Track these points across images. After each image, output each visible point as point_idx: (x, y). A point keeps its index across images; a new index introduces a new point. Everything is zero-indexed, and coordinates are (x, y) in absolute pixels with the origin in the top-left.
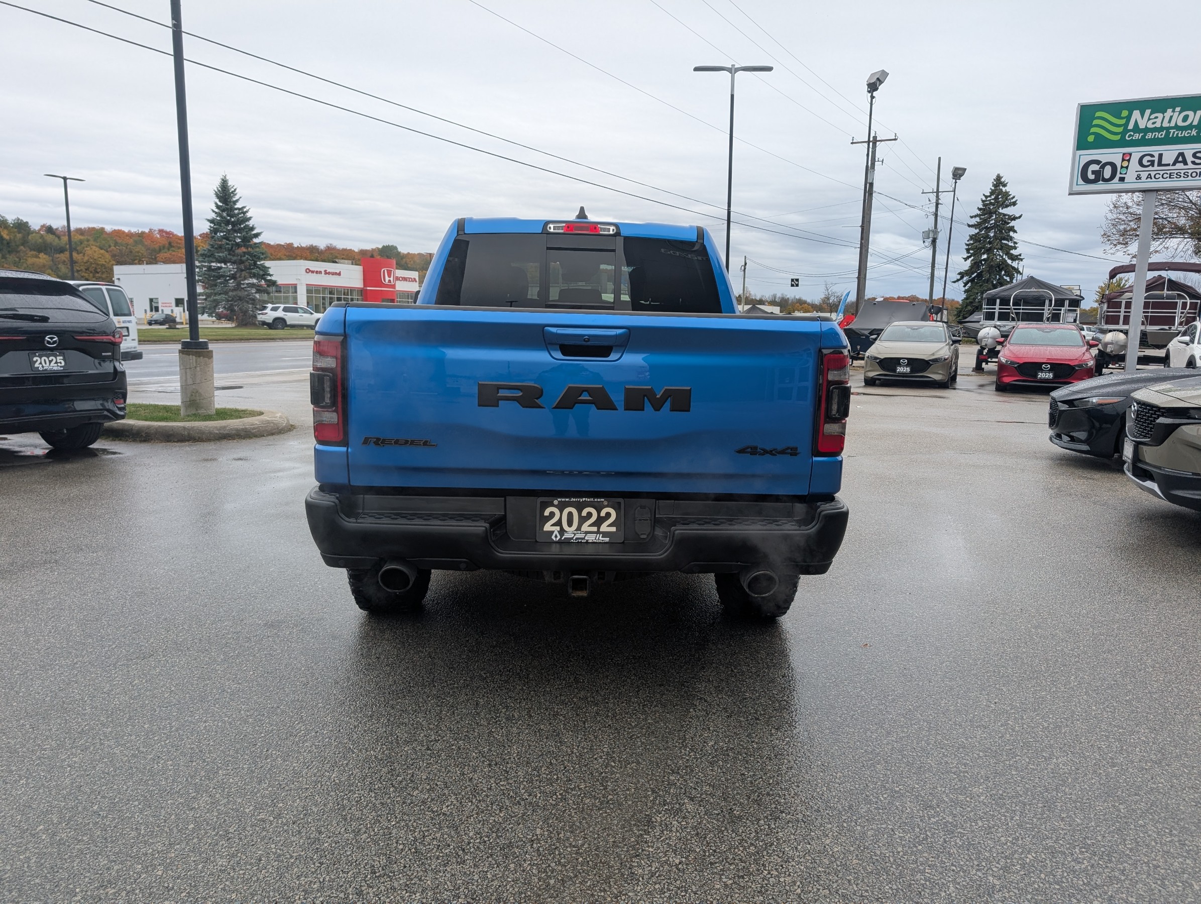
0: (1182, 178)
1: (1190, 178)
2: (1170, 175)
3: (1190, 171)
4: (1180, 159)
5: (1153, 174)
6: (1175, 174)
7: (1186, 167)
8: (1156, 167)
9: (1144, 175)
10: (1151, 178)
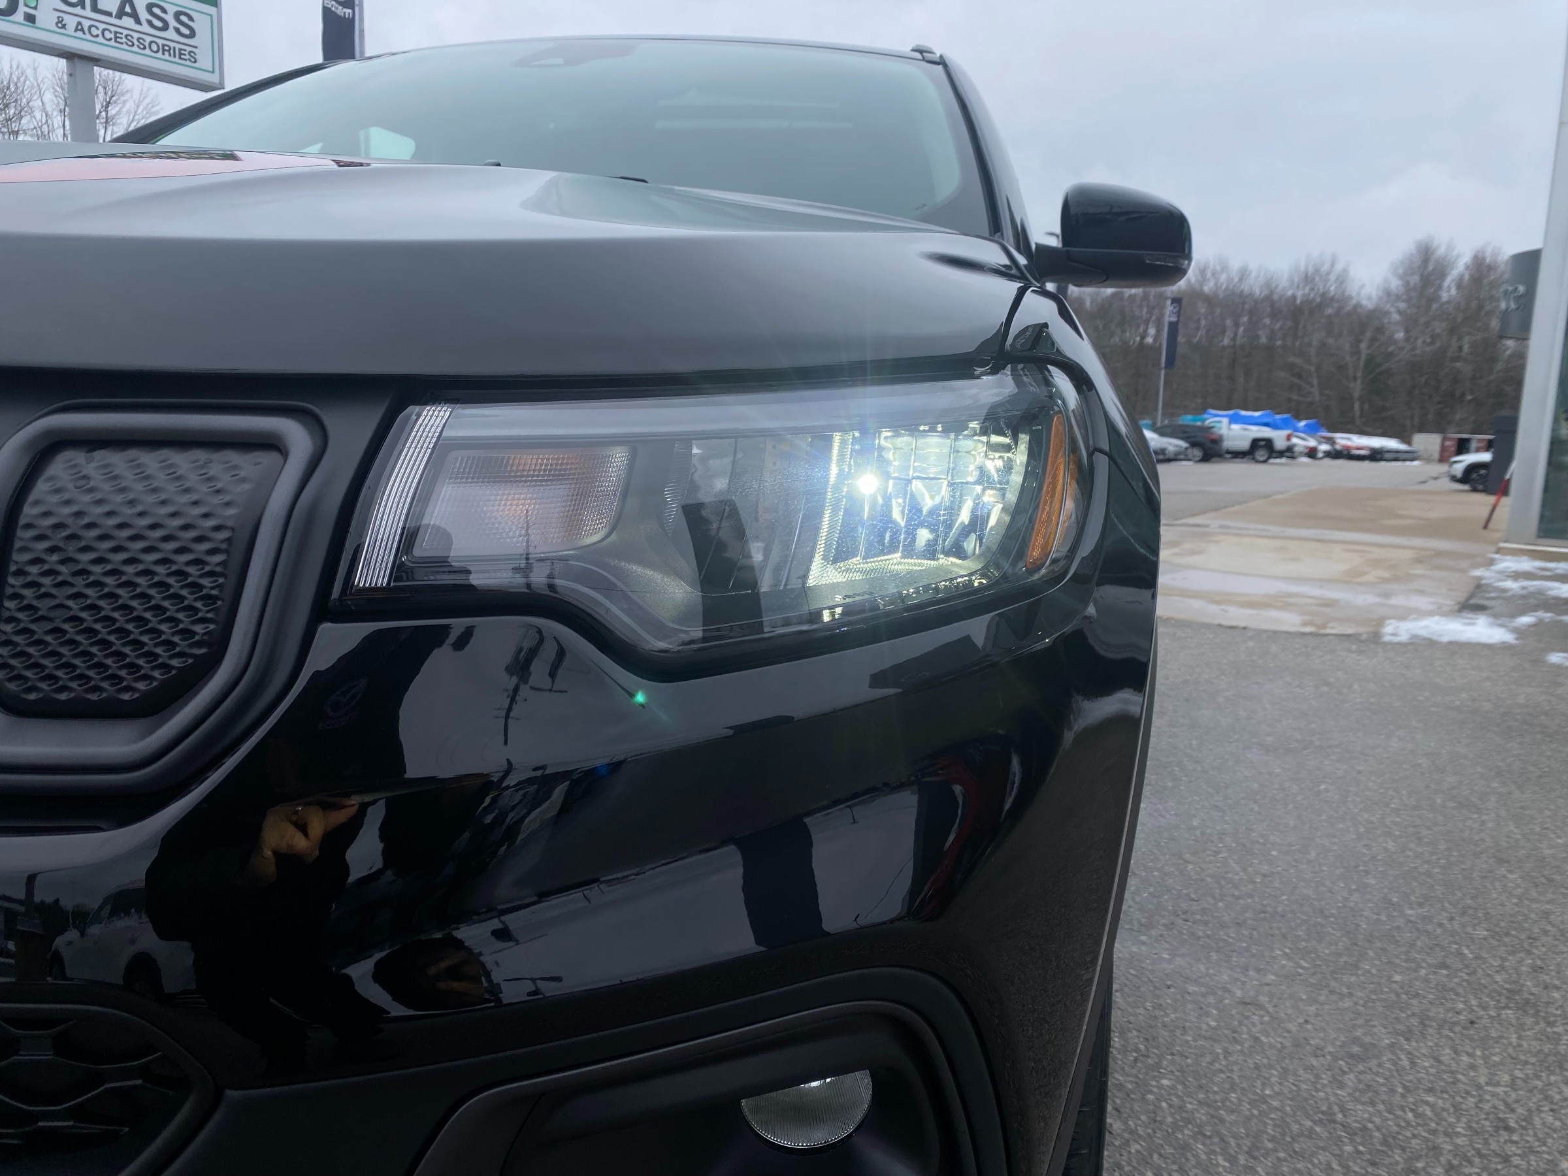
0: (135, 49)
1: (147, 51)
2: (116, 37)
3: (148, 39)
4: (128, 9)
5: (86, 24)
6: (123, 36)
7: (137, 27)
8: (88, 12)
9: (71, 22)
10: (82, 30)
